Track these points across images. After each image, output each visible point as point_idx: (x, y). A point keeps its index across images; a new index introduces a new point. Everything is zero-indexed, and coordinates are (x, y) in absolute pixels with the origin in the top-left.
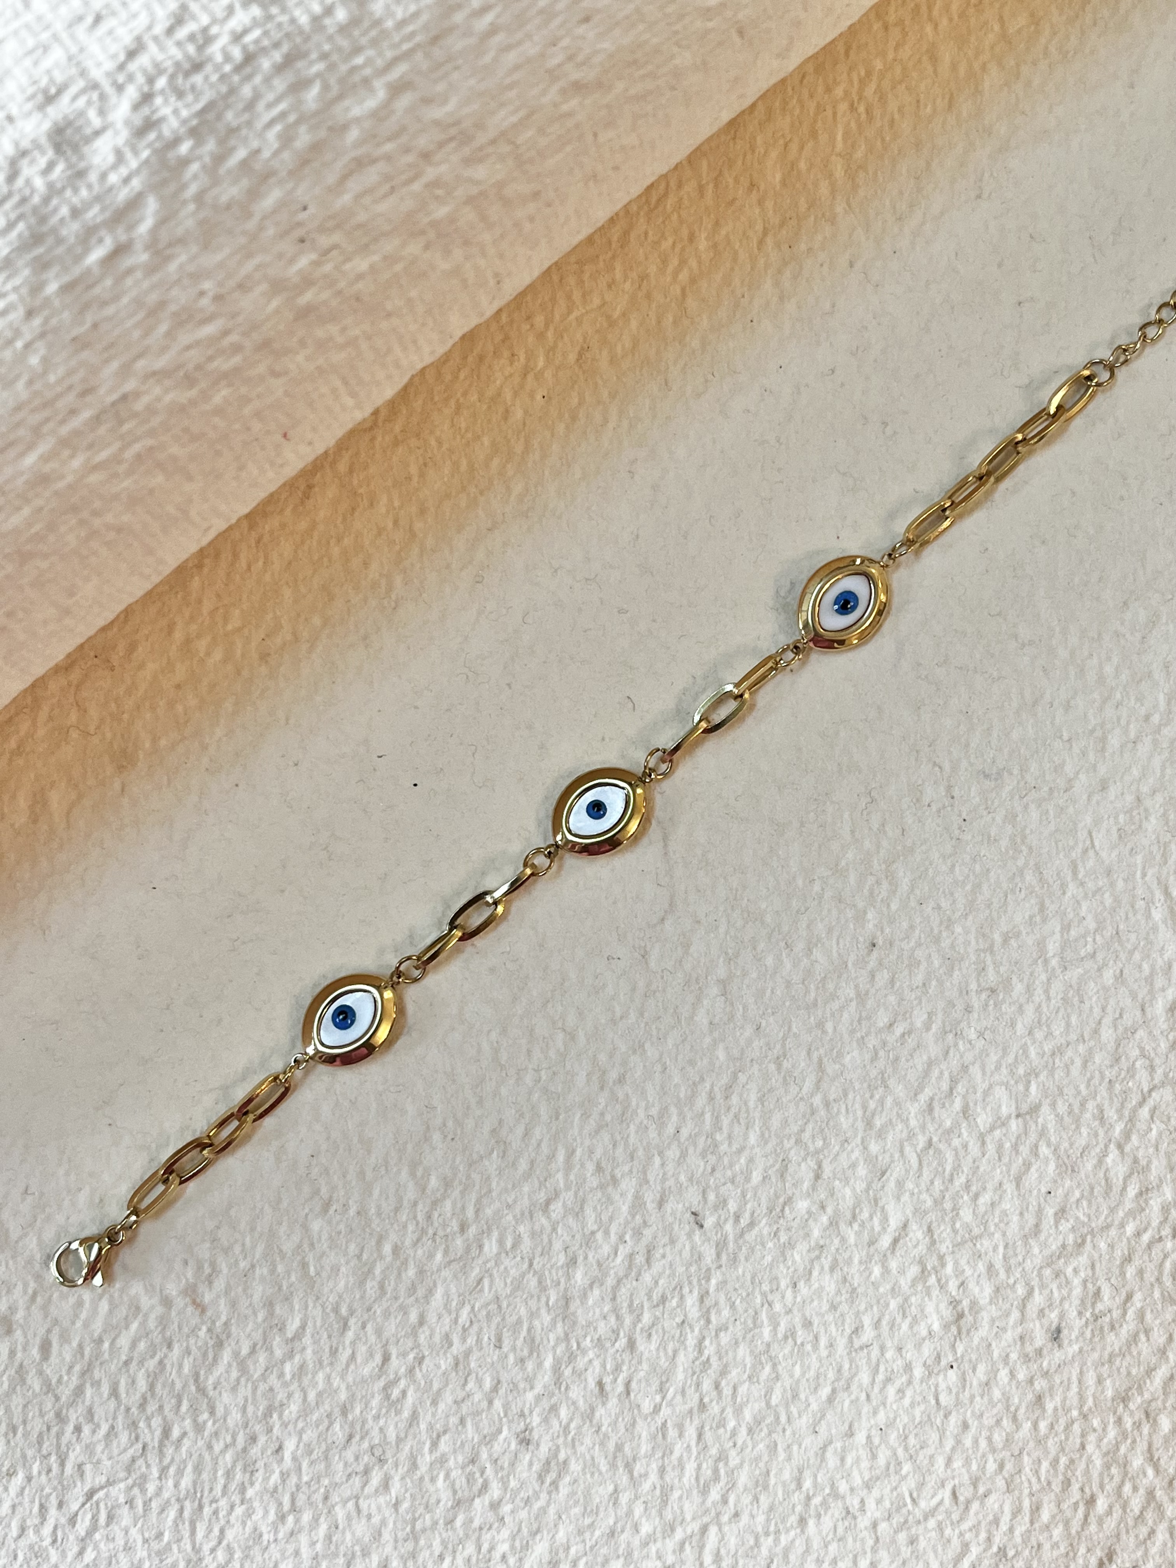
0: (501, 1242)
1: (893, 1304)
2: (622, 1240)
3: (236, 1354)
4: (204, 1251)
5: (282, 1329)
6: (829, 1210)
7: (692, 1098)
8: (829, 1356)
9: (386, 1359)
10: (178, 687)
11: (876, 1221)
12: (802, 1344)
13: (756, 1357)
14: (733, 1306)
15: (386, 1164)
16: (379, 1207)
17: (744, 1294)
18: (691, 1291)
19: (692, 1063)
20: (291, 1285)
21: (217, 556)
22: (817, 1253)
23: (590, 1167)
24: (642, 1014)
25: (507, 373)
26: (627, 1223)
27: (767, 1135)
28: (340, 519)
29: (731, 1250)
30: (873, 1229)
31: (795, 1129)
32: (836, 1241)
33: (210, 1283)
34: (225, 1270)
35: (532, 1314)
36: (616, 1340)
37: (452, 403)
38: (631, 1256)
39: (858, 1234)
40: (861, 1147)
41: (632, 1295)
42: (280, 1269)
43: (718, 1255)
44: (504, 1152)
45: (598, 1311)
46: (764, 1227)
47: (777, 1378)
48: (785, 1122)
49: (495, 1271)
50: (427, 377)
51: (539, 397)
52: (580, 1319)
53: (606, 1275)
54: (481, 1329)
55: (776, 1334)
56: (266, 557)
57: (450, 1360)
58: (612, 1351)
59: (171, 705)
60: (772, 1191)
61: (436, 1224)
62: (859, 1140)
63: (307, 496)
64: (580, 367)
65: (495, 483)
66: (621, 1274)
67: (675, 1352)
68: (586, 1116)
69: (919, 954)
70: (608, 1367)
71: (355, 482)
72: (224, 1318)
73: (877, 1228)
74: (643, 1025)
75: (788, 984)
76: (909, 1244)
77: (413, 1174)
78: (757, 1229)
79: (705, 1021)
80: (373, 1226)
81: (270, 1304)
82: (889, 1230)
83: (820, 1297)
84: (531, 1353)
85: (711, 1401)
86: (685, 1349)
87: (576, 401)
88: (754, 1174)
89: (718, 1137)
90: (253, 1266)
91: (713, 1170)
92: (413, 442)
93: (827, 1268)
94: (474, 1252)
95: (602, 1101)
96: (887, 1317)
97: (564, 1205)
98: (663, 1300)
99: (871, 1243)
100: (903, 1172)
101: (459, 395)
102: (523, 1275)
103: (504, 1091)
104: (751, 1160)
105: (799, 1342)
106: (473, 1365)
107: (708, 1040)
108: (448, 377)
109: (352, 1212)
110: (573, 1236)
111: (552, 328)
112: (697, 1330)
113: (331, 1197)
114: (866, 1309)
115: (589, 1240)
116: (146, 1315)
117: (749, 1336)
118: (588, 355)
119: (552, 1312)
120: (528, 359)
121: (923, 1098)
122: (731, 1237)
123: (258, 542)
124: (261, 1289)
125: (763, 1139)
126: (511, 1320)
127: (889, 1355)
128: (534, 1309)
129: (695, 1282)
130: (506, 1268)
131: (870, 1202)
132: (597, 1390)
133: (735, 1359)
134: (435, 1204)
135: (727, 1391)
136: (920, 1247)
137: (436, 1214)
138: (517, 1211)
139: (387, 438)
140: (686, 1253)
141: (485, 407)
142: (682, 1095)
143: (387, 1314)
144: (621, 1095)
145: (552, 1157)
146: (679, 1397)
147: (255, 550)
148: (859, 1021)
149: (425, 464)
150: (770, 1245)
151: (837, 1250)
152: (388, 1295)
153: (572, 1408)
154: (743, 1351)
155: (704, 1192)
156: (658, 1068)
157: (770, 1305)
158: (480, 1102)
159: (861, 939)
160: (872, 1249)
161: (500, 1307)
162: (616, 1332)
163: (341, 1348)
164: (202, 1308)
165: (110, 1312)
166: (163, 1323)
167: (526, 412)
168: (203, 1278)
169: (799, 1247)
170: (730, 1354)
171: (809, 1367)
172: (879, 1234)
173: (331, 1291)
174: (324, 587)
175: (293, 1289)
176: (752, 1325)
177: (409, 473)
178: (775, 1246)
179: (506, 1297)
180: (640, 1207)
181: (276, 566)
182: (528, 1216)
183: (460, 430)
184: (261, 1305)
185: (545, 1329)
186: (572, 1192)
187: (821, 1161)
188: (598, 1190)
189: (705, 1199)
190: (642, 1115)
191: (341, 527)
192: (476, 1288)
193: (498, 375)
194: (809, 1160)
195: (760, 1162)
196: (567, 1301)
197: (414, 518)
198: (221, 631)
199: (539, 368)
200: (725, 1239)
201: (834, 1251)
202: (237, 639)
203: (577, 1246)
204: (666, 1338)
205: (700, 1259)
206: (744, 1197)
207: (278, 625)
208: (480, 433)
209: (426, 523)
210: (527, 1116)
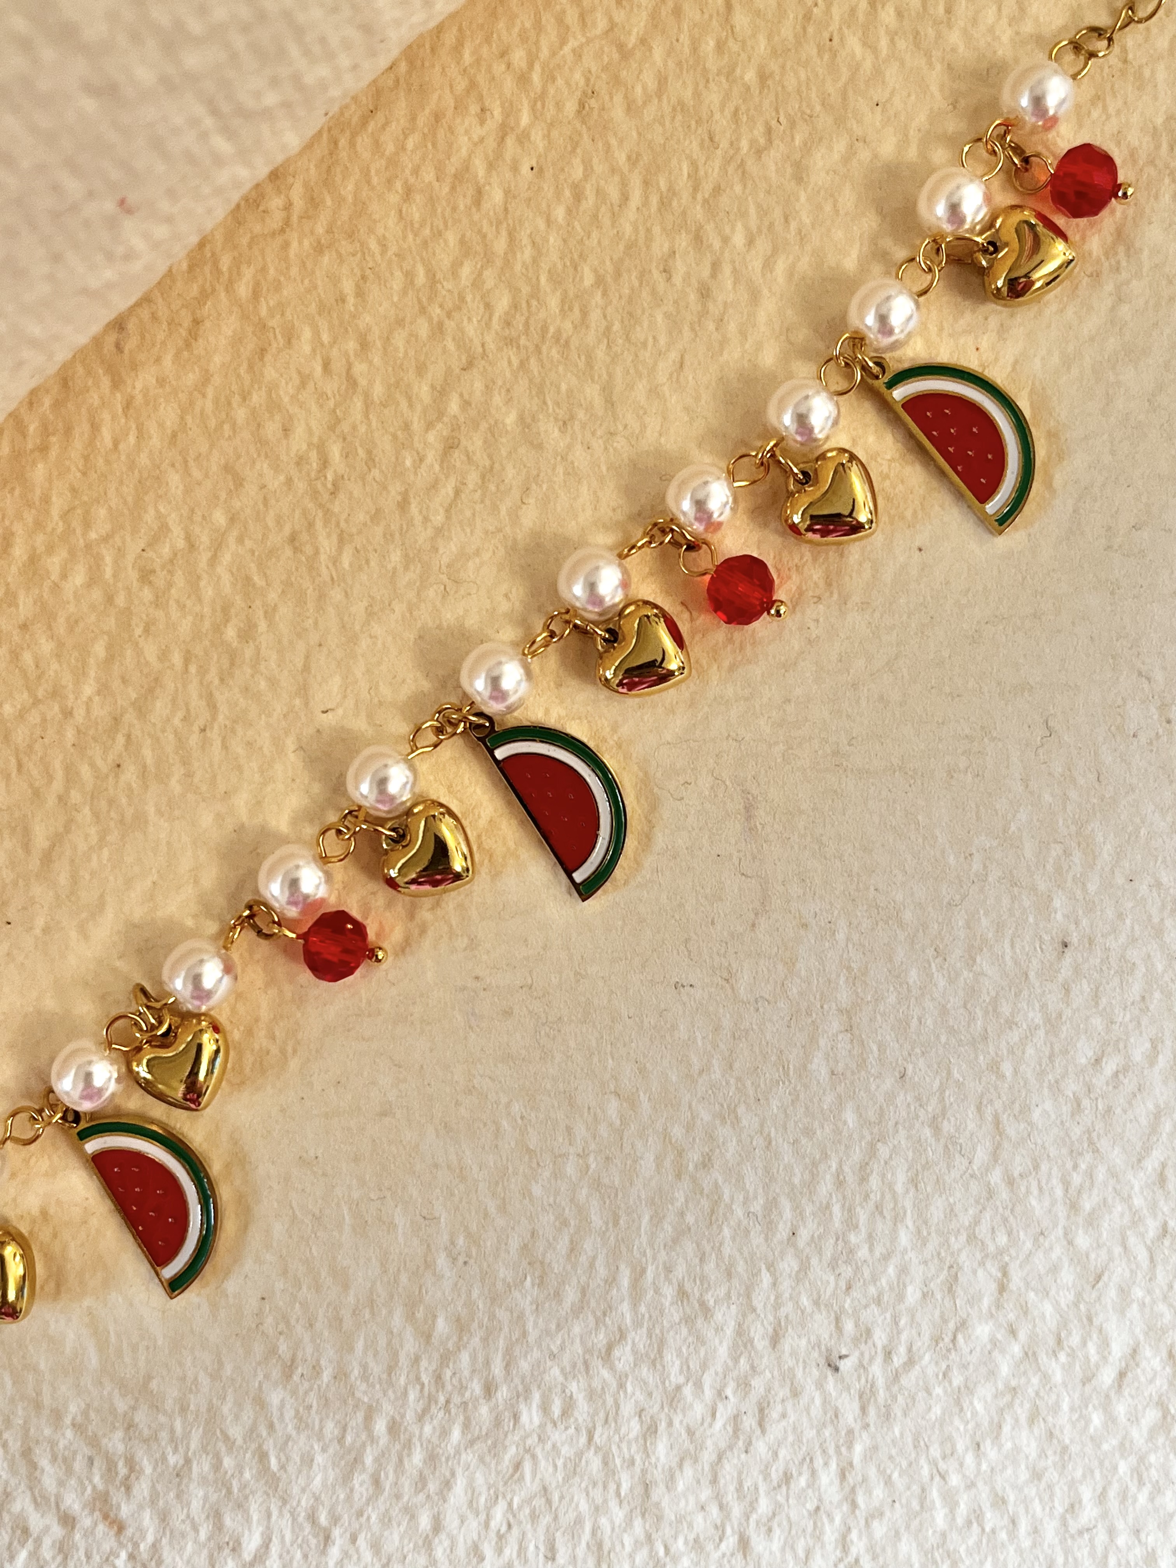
0: (545, 1408)
1: (1123, 1467)
2: (720, 1394)
4: (115, 1443)
5: (236, 1548)
6: (1022, 1335)
7: (811, 1184)
8: (1034, 1545)
10: (24, 627)
11: (1092, 1349)
12: (993, 1531)
13: (927, 1554)
14: (888, 1482)
15: (371, 1303)
16: (365, 1367)
17: (904, 1464)
18: (826, 1464)
19: (808, 1132)
20: (245, 1486)
21: (68, 431)
22: (1008, 1398)
23: (669, 1292)
24: (731, 1067)
25: (475, 138)
26: (727, 1371)
27: (925, 1233)
28: (245, 366)
29: (881, 1402)
30: (1087, 1358)
31: (966, 1220)
32: (1035, 1380)
33: (128, 1489)
34: (148, 1470)
35: (597, 1509)
36: (721, 1540)
37: (398, 185)
38: (736, 1419)
39: (1067, 1369)
40: (1065, 1243)
41: (740, 1473)
42: (228, 1462)
43: (863, 1409)
44: (541, 1277)
45: (692, 1500)
46: (928, 1365)
48: (951, 1213)
49: (538, 1451)
50: (359, 148)
51: (525, 169)
52: (667, 1511)
53: (702, 1447)
54: (524, 1535)
55: (954, 1519)
56: (140, 429)
58: (716, 1555)
60: (937, 1313)
61: (449, 1387)
62: (1060, 1231)
63: (193, 335)
64: (584, 122)
65: (469, 298)
66: (723, 1445)
67: (808, 1554)
68: (657, 1220)
69: (1134, 955)
71: (264, 312)
72: (150, 1538)
73: (1094, 1357)
74: (732, 1081)
75: (944, 1011)
76: (1143, 1379)
77: (410, 1317)
78: (917, 1367)
79: (824, 1072)
80: (358, 1394)
81: (216, 1516)
82: (1111, 1359)
83: (1016, 1464)
86: (823, 1547)
87: (578, 172)
88: (910, 1289)
89: (853, 1238)
91: (849, 1288)
92: (345, 246)
93: (1023, 1419)
94: (508, 1424)
95: (680, 1196)
96: (1115, 1486)
97: (635, 1352)
98: (787, 1478)
99: (1087, 1380)
100: (1127, 1274)
101: (407, 173)
102: (580, 1454)
103: (537, 1190)
104: (903, 1270)
105: (988, 1529)
107: (829, 1099)
108: (390, 148)
109: (326, 1376)
110: (650, 1395)
111: (537, 67)
112: (838, 1519)
114: (1084, 1476)
115: (673, 1398)
116: (38, 1542)
117: (915, 1524)
118: (593, 102)
119: (625, 1504)
120: (507, 115)
121: (1151, 1164)
122: (880, 1382)
123: (128, 405)
124: (201, 1493)
125: (920, 1238)
126: (567, 1518)
127: (1121, 1541)
128: (599, 1500)
129: (831, 1451)
130: (554, 1446)
131: (1080, 1320)
134: (446, 1358)
136: (1158, 1383)
137: (448, 1373)
138: (566, 1362)
139: (306, 243)
140: (816, 1409)
141: (446, 189)
142: (796, 1181)
143: (386, 1521)
144: (707, 1185)
145: (612, 1281)
147: (123, 421)
148: (1051, 1057)
150: (938, 1391)
151: (1037, 1393)
152: (386, 1493)
154: (906, 1546)
155: (837, 1320)
156: (759, 1141)
157: (943, 1477)
158: (503, 1207)
159: (1046, 938)
160: (1088, 1388)
161: (549, 1502)
162: (720, 1530)
164: (120, 1528)
166: (63, 1549)
167: (507, 192)
168: (117, 1482)
169: (981, 1391)
170: (889, 1550)
172: (1097, 1366)
173: (303, 1490)
174: (227, 468)
175: (248, 1491)
176: (918, 1508)
177: (341, 292)
178: (945, 1392)
179: (557, 1487)
180: (745, 1347)
181: (155, 441)
182: (582, 1369)
183: (412, 224)
184: (203, 1517)
185: (617, 1530)
186: (644, 1330)
187: (1007, 1264)
188: (683, 1325)
189: (839, 1328)
190: (739, 1212)
191: (247, 378)
192: (512, 1475)
193: (463, 140)
194: (988, 1265)
195: (917, 1272)
196: (647, 1488)
197: (352, 358)
198: (81, 541)
199: (522, 128)
200: (872, 1386)
201: (1033, 1395)
202: (104, 552)
203: (656, 1408)
204: (793, 1532)
205: (836, 1416)
206: (897, 1324)
207: (164, 528)
208: (441, 227)
209: (371, 363)
210: (572, 1223)
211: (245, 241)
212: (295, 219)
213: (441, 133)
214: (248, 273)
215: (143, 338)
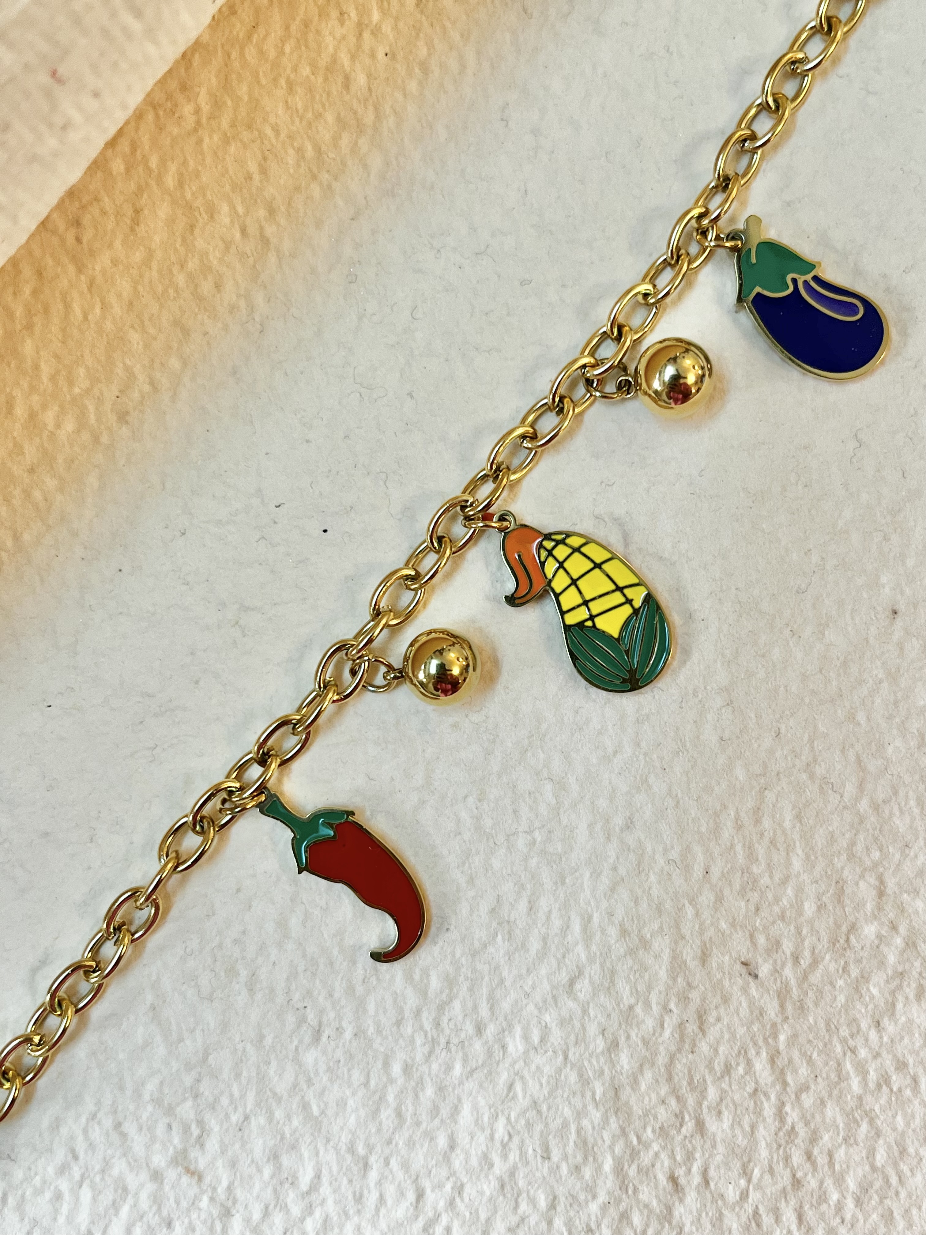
0: (526, 1037)
2: (666, 1009)
3: (247, 1221)
4: (186, 1110)
5: (294, 1182)
6: (902, 929)
7: (716, 831)
9: (420, 1195)
10: (31, 471)
12: (900, 1090)
13: (848, 1115)
14: (810, 1061)
16: (378, 1024)
17: (821, 1045)
18: (758, 1053)
19: (708, 789)
20: (295, 1132)
21: (46, 310)
22: (897, 981)
23: (613, 932)
24: (638, 745)
25: (338, 35)
26: (668, 988)
27: (812, 857)
28: (179, 240)
29: (796, 998)
31: (844, 843)
33: (202, 1146)
34: (216, 1129)
35: (578, 1114)
36: (681, 1126)
37: (283, 82)
38: (681, 1026)
41: (690, 1071)
42: (279, 1114)
43: (782, 1006)
44: (510, 933)
45: (654, 1096)
46: (829, 963)
47: (878, 1134)
48: (832, 839)
49: (526, 1073)
50: (248, 57)
51: (380, 55)
52: (635, 1108)
53: (656, 1053)
54: (523, 1141)
55: (866, 1084)
56: (103, 303)
57: (494, 1184)
58: (679, 1138)
59: (27, 494)
60: (831, 920)
61: (447, 1031)
63: (136, 222)
64: (422, 12)
65: (349, 163)
66: (673, 1048)
67: (753, 1127)
68: (596, 874)
70: (678, 1158)
71: (189, 196)
72: (225, 1183)
74: (641, 757)
75: (804, 677)
78: (821, 966)
79: (714, 739)
80: (376, 1046)
81: (274, 1157)
83: (911, 1033)
84: (586, 1158)
85: (806, 1175)
86: (764, 1120)
87: (423, 52)
88: (806, 905)
89: (755, 870)
90: (247, 1118)
91: (758, 909)
92: (246, 135)
93: (911, 996)
94: (498, 1054)
95: (612, 854)
97: (592, 982)
98: (728, 1069)
101: (288, 71)
102: (559, 1071)
103: (496, 863)
104: (800, 890)
105: (895, 1089)
106: (521, 1183)
107: (721, 760)
108: (272, 54)
109: (348, 1035)
110: (609, 1016)
112: (773, 1097)
113: (320, 1024)
115: (628, 1016)
116: (136, 1196)
117: (836, 1092)
119: (601, 1107)
120: (361, 15)
122: (793, 982)
123: (91, 284)
124: (261, 1142)
125: (809, 862)
126: (555, 1124)
128: (580, 1108)
129: (761, 1043)
130: (538, 1068)
132: (670, 1187)
133: (824, 1121)
134: (441, 1008)
135: (822, 1160)
137: (445, 1020)
138: (538, 998)
139: (215, 137)
140: (744, 1011)
141: (320, 80)
142: (703, 829)
143: (411, 1144)
144: (632, 842)
145: (566, 929)
146: (767, 1176)
147: (89, 296)
148: (896, 703)
149: (265, 159)
150: (840, 983)
151: (920, 974)
152: (408, 1123)
153: (646, 1212)
154: (831, 1111)
155: (752, 936)
156: (669, 802)
157: (853, 1052)
158: (471, 881)
159: (879, 608)
161: (539, 1112)
162: (679, 1117)
163: (365, 1192)
164: (200, 1177)
165: (94, 1199)
166: (157, 1200)
167: (369, 76)
168: (193, 1141)
169: (875, 979)
170: (817, 1117)
171: (913, 1116)
173: (342, 1129)
174: (176, 323)
175: (297, 1135)
176: (836, 1079)
177: (248, 173)
178: (846, 983)
179: (545, 1099)
180: (680, 967)
181: (117, 310)
182: (552, 1003)
183: (297, 111)
184: (265, 1160)
185: (597, 1128)
186: (598, 965)
187: (882, 874)
188: (628, 957)
189: (754, 944)
190: (661, 861)
191: (182, 250)
192: (507, 1095)
193: (329, 40)
194: (867, 878)
195: (811, 890)
196: (616, 1091)
197: (263, 223)
198: (68, 396)
199: (374, 23)
200: (786, 987)
201: (917, 976)
202: (87, 402)
203: (616, 1025)
204: (739, 1112)
205: (761, 1015)
206: (800, 933)
207: (131, 376)
208: (321, 110)
209: (278, 225)
210: (528, 886)
211: (168, 141)
212: (204, 120)
213: (311, 36)
214: (173, 168)
215: (96, 229)
